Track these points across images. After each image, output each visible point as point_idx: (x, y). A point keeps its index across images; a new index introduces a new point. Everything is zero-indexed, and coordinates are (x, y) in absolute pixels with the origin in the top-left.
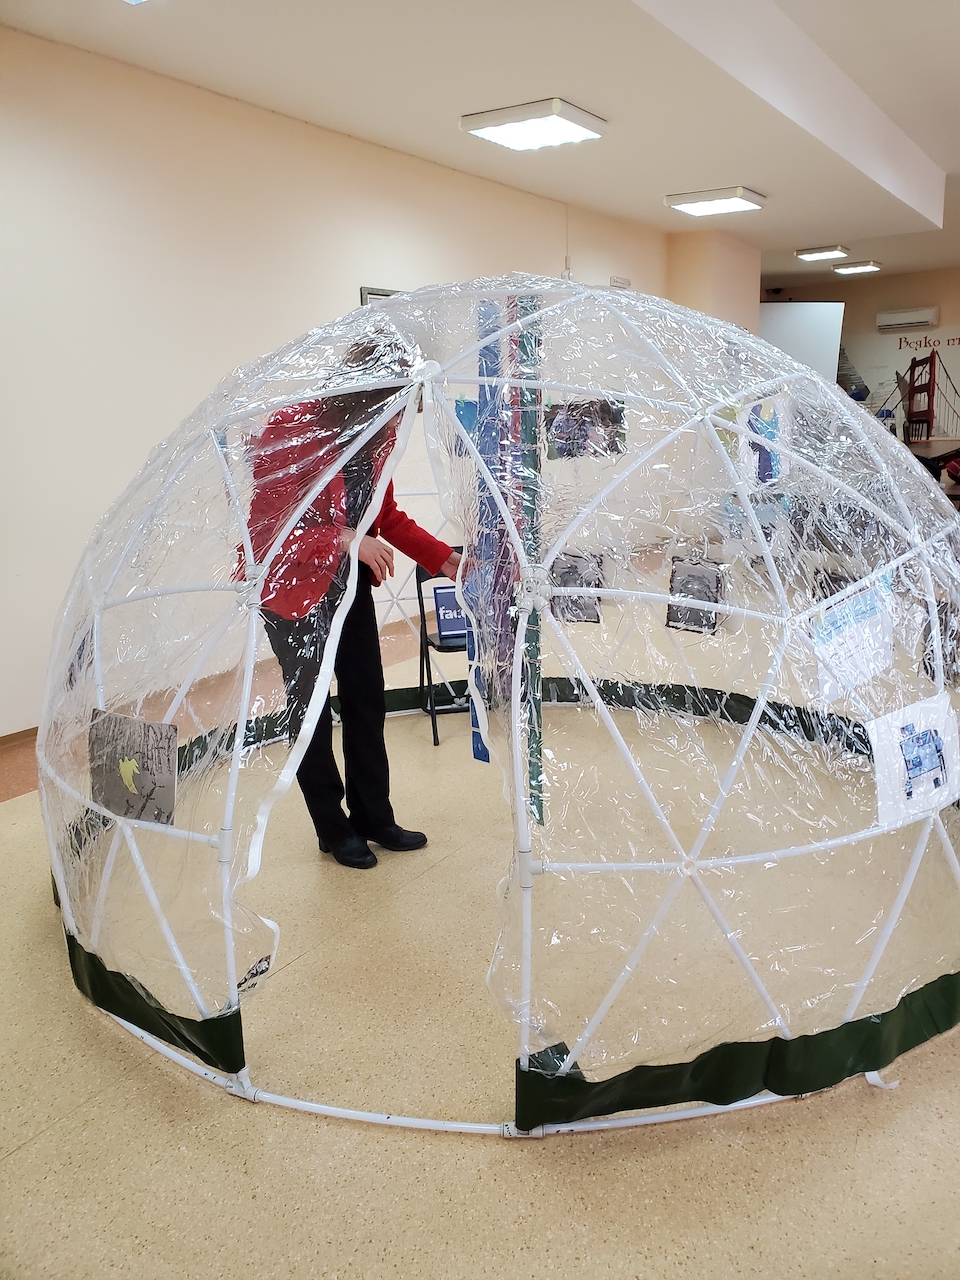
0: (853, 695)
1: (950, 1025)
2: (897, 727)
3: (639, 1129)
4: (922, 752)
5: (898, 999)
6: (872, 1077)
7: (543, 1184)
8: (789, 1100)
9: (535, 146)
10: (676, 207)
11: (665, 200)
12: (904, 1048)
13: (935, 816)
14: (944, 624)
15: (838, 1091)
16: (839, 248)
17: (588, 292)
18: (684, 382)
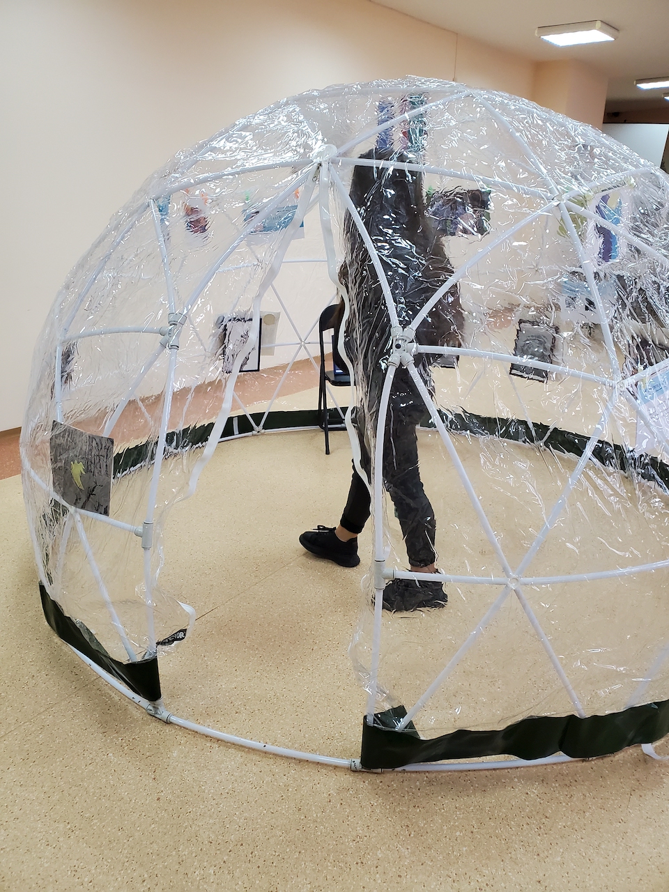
3: (456, 774)
6: (648, 748)
7: (378, 811)
8: (577, 761)
10: (545, 38)
15: (617, 757)
17: (468, 91)
18: (545, 171)
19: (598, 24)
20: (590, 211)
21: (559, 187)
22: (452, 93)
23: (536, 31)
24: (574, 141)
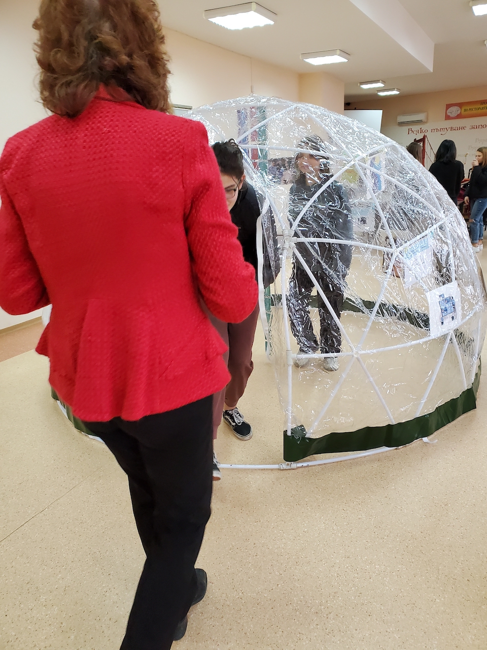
0: (421, 281)
1: (453, 420)
2: (438, 295)
3: (335, 464)
4: (447, 305)
5: (435, 408)
6: (425, 439)
7: (300, 484)
8: (393, 450)
9: (241, 28)
10: (307, 60)
12: (438, 428)
13: (452, 332)
14: (454, 252)
15: (412, 446)
16: (380, 81)
17: (295, 105)
18: (344, 146)
19: (338, 52)
20: (367, 165)
21: (353, 154)
22: (288, 107)
23: (300, 57)
24: (353, 130)
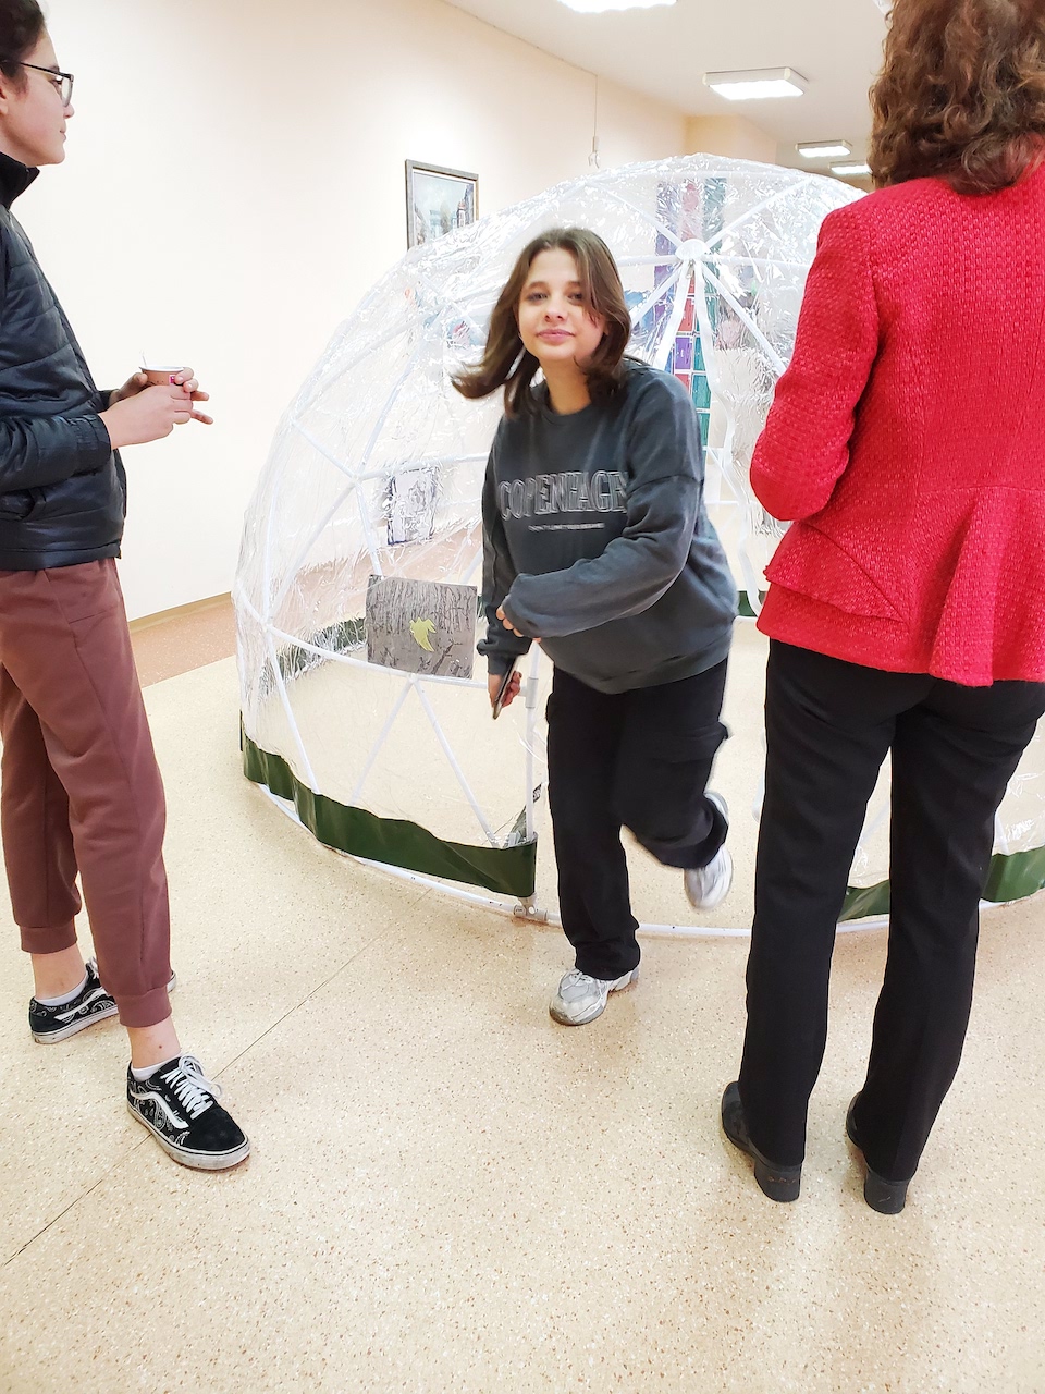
8: (998, 908)
10: (715, 88)
11: (704, 79)
